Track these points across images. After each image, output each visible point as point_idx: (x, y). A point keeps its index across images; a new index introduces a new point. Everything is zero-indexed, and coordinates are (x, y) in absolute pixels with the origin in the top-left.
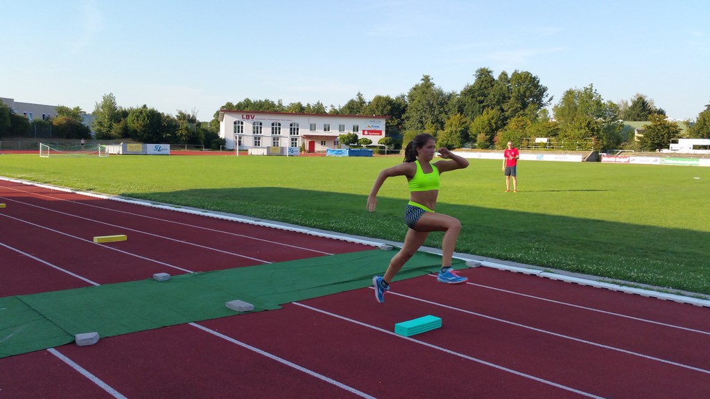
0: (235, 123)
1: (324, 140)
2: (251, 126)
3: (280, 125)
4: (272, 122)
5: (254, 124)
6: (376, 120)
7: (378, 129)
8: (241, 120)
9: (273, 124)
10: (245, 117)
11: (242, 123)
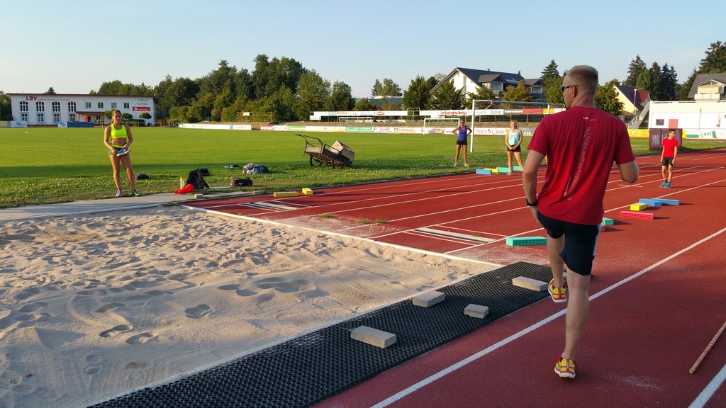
0: (21, 103)
1: (99, 115)
2: (35, 105)
3: (59, 104)
4: (53, 101)
5: (37, 103)
6: (144, 99)
7: (147, 106)
8: (26, 100)
9: (53, 104)
10: (28, 98)
11: (27, 103)
